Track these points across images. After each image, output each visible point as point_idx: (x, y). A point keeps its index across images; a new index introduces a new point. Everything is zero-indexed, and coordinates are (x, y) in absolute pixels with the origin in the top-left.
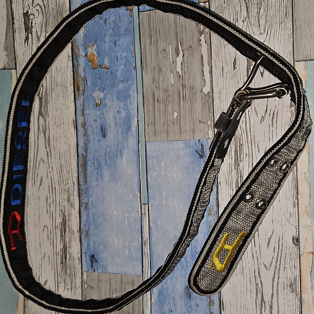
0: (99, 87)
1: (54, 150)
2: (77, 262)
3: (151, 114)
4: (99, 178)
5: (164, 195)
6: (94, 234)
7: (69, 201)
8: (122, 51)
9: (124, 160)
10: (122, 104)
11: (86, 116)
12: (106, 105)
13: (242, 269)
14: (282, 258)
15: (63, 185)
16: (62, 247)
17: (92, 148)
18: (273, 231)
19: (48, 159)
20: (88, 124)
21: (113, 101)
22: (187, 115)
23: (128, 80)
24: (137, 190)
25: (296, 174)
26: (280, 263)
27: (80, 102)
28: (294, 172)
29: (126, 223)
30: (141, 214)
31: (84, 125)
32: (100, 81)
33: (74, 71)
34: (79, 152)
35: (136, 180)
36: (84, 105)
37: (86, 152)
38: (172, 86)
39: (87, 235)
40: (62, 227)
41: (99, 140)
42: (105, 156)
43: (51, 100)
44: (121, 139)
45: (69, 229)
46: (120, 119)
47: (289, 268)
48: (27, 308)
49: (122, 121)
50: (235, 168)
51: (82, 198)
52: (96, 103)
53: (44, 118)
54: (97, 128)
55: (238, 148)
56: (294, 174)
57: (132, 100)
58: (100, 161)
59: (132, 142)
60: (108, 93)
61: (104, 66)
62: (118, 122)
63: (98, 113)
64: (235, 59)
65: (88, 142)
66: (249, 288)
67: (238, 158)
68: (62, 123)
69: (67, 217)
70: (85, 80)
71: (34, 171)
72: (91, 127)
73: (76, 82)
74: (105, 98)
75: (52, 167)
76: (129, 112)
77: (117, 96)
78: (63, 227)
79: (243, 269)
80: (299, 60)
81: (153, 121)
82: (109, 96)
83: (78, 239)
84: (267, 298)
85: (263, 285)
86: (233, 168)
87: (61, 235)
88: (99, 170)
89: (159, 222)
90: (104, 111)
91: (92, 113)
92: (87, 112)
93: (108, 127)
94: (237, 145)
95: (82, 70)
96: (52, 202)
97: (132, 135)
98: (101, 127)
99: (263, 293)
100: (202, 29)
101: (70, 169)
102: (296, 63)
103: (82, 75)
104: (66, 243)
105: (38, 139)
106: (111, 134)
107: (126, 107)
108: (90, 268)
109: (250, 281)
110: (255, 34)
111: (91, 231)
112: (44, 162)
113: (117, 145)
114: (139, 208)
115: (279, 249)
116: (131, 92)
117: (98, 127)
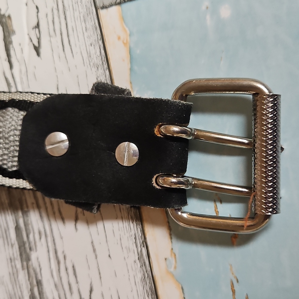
25: (147, 263)
28: (144, 260)
56: (145, 263)
67: (24, 243)
80: (107, 3)
102: (102, 12)
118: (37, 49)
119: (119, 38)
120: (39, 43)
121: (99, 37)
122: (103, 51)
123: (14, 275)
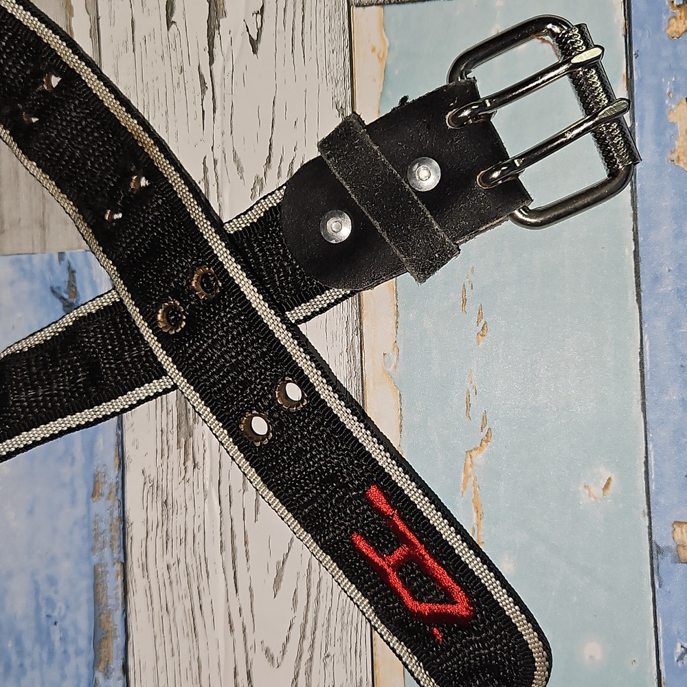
51: (111, 514)
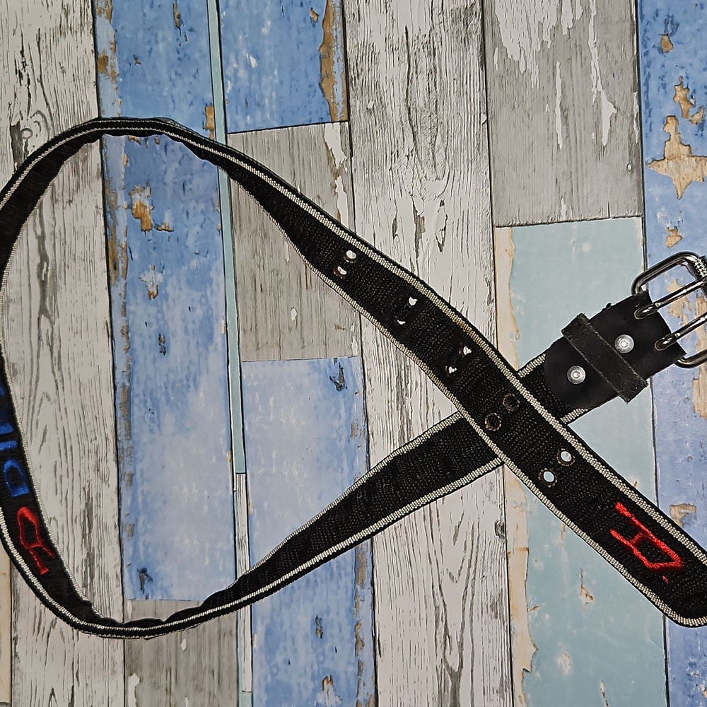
0: (153, 264)
1: (68, 377)
2: (114, 582)
3: (250, 313)
4: (156, 428)
5: (274, 456)
6: (146, 530)
7: (98, 470)
8: (197, 202)
9: (201, 394)
10: (197, 295)
11: (131, 317)
12: (166, 296)
13: (411, 582)
14: (479, 560)
15: (86, 442)
16: (85, 556)
17: (141, 373)
18: (463, 514)
19: (58, 394)
20: (133, 329)
21: (180, 289)
22: (314, 315)
23: (207, 253)
24: (225, 447)
26: (475, 569)
27: (118, 290)
29: (206, 507)
30: (233, 491)
31: (126, 332)
32: (157, 252)
33: (108, 233)
34: (117, 381)
35: (224, 431)
36: (126, 295)
37: (130, 380)
38: (287, 263)
39: (132, 532)
40: (85, 519)
41: (154, 358)
42: (166, 388)
43: (63, 286)
44: (195, 358)
45: (99, 523)
46: (194, 322)
47: (490, 578)
48: (17, 673)
49: (198, 323)
50: (397, 407)
52: (149, 292)
53: (49, 318)
54: (150, 337)
55: (403, 372)
57: (214, 287)
58: (156, 397)
59: (215, 362)
60: (172, 275)
61: (163, 227)
62: (191, 326)
63: (153, 310)
64: (395, 219)
65: (134, 362)
66: (423, 615)
68: (84, 327)
69: (94, 500)
70: (128, 250)
71: (30, 417)
72: (140, 336)
73: (110, 254)
74: (165, 284)
75: (66, 409)
76: (209, 308)
77: (188, 280)
78: (87, 519)
79: (413, 583)
80: (501, 224)
81: (254, 325)
82: (173, 280)
83: (116, 540)
84: (454, 631)
85: (447, 607)
86: (395, 407)
87: (83, 535)
88: (156, 413)
89: (266, 505)
90: (165, 308)
91: (140, 311)
92: (131, 308)
93: (171, 336)
94: (401, 367)
95: (123, 234)
96: (65, 473)
97: (215, 350)
98: (157, 335)
99: (448, 622)
100: (337, 167)
101: (100, 412)
102: (496, 229)
103: (123, 241)
104: (94, 548)
105: (38, 357)
106: (176, 348)
107: (204, 300)
108: (139, 592)
109: (426, 602)
110: (428, 178)
111: (140, 524)
112: (49, 400)
113: (188, 367)
114: (228, 480)
115: (472, 544)
116: (213, 274)
117: (153, 335)
118: (441, 246)
119: (506, 251)
120: (443, 242)
121: (491, 246)
122: (492, 258)
123: (389, 414)
